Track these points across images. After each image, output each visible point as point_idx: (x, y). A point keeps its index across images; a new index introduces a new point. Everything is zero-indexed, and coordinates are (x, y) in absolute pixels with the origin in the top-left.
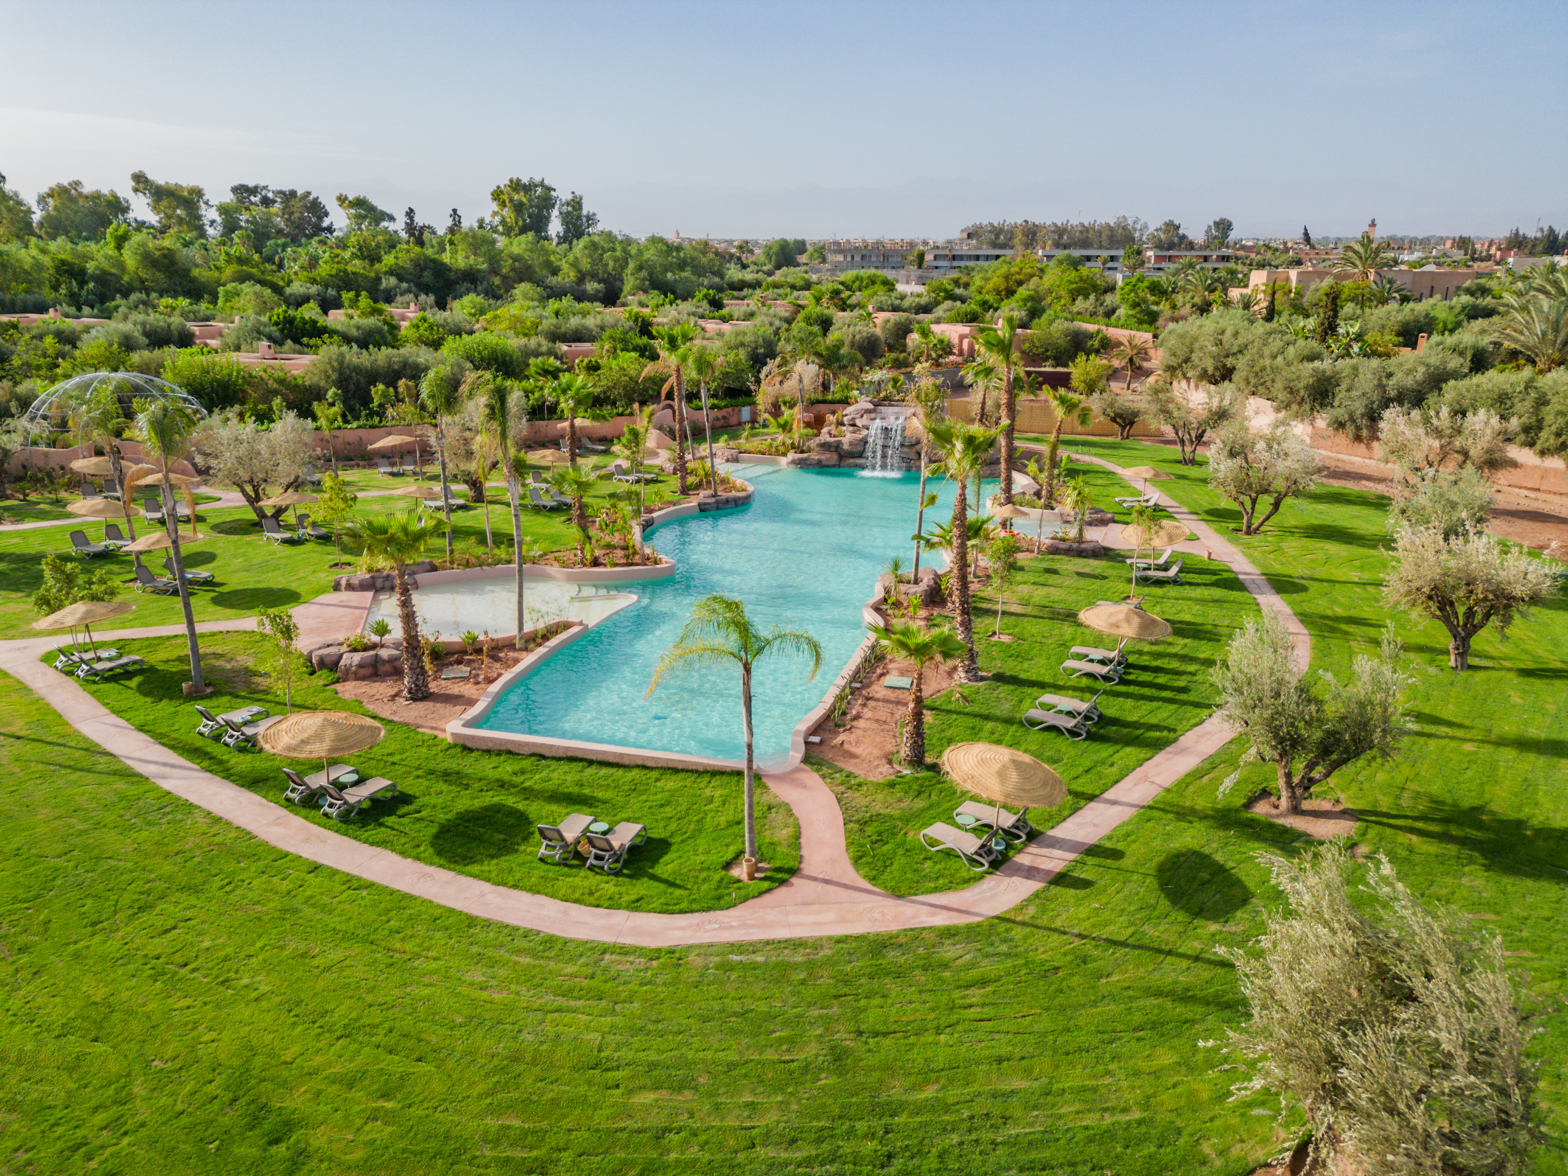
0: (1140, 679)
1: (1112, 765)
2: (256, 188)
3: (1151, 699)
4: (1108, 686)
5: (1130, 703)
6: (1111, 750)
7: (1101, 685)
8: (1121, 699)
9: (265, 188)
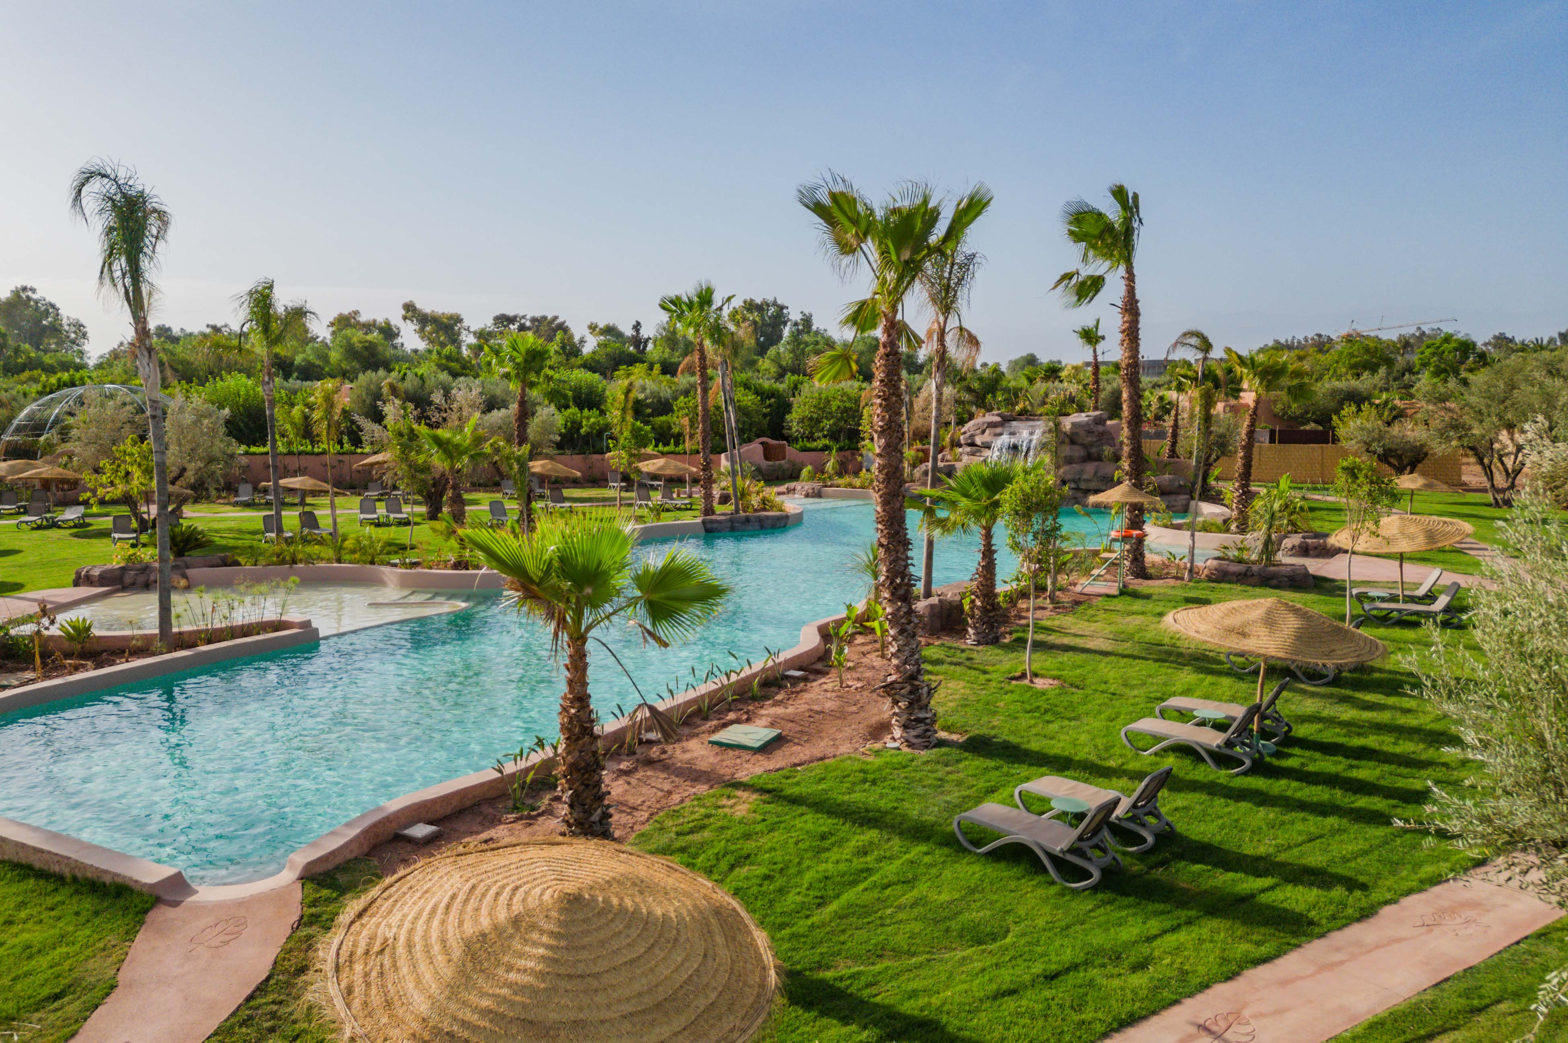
0: (1312, 768)
1: (1141, 966)
2: (516, 317)
3: (1322, 810)
4: (1223, 775)
5: (1264, 815)
6: (1154, 925)
7: (1208, 772)
8: (1244, 805)
9: (523, 317)
